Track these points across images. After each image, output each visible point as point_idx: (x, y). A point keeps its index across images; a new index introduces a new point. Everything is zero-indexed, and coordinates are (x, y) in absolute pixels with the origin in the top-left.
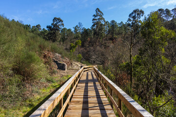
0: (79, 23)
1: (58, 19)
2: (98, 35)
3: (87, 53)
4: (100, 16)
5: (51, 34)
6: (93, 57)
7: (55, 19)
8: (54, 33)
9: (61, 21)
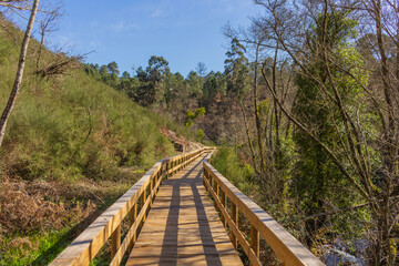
0: (200, 65)
1: (159, 59)
2: (235, 91)
3: (213, 126)
4: (240, 53)
5: (145, 88)
6: (224, 134)
7: (153, 60)
8: (151, 86)
9: (165, 63)
